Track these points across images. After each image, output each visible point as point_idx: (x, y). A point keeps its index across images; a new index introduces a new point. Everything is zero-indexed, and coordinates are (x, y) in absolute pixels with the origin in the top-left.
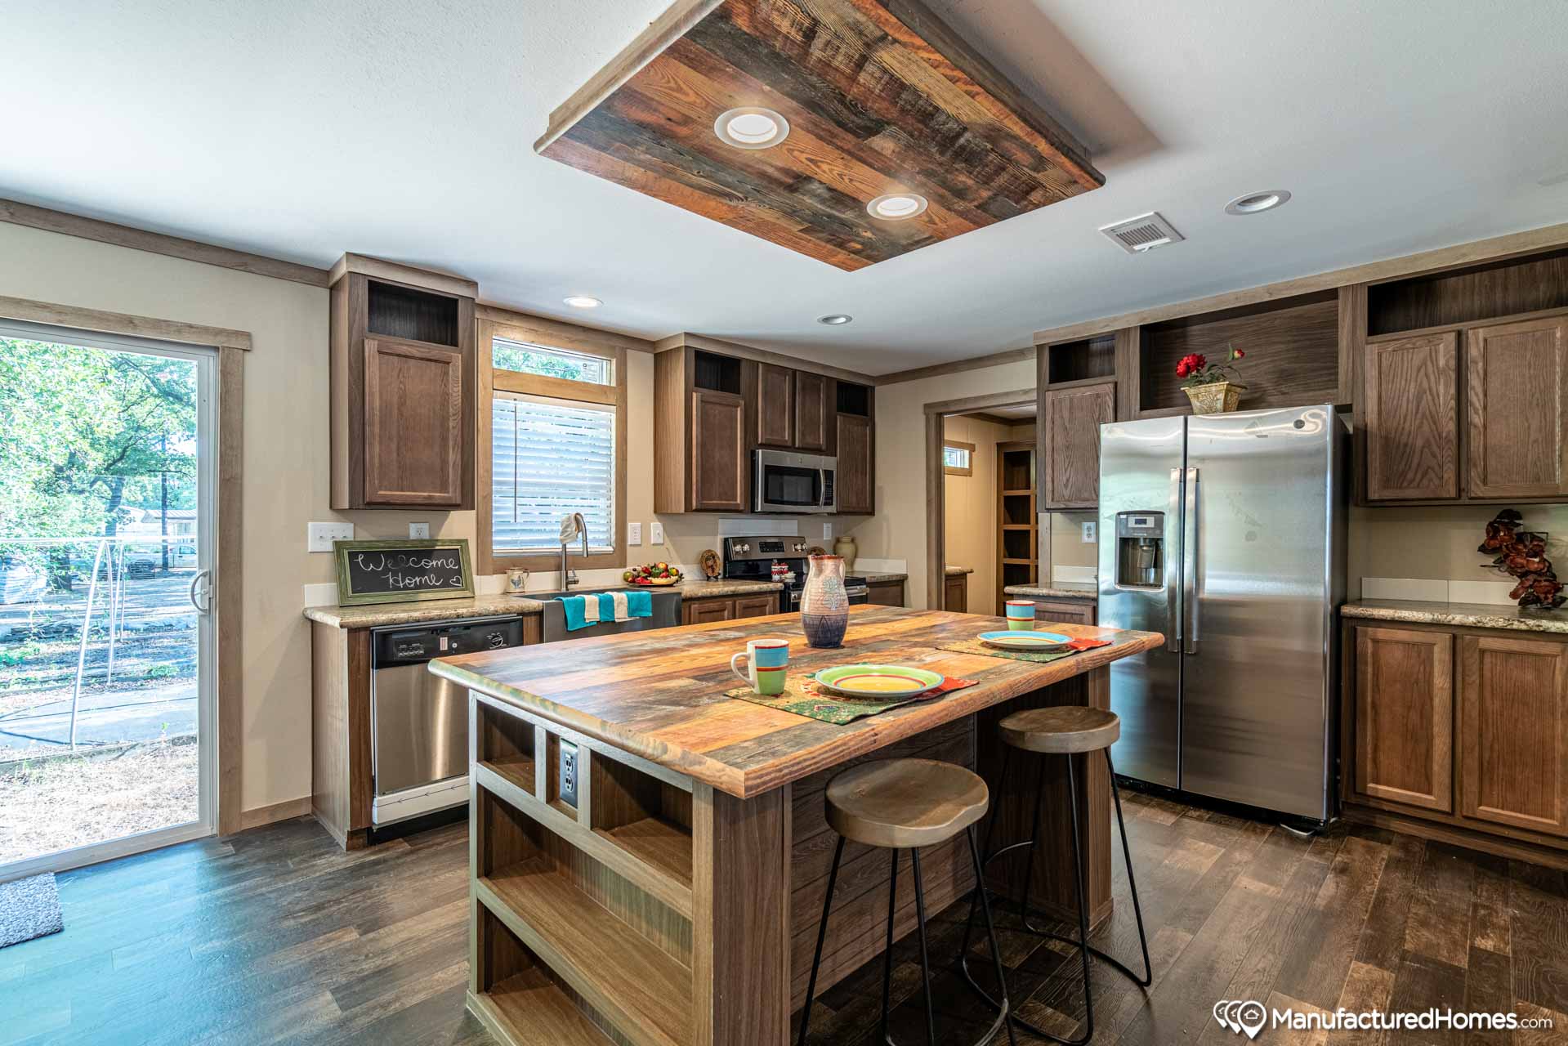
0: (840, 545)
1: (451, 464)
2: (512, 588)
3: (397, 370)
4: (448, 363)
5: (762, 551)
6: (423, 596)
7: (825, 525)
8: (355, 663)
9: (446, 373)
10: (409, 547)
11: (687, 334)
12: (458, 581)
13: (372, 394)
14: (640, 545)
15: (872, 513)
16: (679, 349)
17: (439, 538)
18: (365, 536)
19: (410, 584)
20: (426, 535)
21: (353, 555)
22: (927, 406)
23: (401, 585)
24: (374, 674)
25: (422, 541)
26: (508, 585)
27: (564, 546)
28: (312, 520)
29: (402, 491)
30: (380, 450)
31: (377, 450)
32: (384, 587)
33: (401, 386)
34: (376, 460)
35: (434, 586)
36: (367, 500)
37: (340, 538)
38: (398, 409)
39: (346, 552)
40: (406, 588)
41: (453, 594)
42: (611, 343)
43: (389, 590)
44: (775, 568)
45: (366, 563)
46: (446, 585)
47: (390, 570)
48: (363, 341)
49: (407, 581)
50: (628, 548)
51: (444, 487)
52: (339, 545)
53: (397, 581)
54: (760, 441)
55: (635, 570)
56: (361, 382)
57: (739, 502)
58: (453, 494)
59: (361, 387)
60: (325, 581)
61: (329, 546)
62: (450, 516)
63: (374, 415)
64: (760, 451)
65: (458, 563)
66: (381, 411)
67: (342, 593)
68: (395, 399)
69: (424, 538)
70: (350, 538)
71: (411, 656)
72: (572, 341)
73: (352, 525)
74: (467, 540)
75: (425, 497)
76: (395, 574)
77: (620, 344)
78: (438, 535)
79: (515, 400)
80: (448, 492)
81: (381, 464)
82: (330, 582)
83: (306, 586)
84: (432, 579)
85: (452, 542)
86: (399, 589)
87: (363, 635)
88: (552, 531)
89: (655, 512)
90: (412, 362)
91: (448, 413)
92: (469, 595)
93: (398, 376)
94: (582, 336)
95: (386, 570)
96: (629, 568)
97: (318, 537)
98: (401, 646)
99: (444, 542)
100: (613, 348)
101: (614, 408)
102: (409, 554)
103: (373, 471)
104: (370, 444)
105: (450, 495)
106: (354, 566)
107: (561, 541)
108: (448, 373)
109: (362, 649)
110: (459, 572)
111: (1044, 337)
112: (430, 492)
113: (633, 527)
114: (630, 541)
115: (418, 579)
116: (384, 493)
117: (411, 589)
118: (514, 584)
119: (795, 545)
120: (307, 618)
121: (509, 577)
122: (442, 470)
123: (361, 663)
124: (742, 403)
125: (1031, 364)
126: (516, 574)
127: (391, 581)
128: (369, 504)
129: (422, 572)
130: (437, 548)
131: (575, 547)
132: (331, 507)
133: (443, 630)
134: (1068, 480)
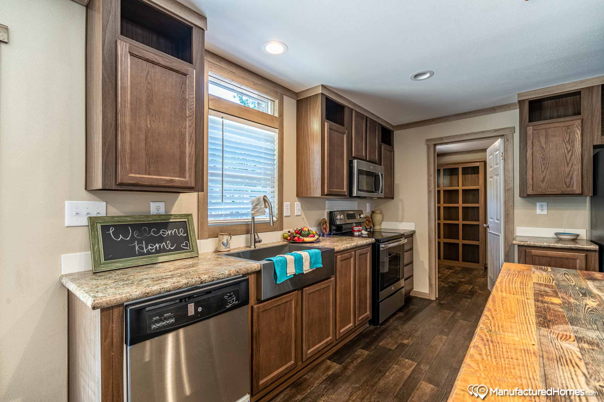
0: (374, 215)
1: (188, 155)
2: (223, 248)
3: (145, 73)
4: (185, 75)
5: (348, 219)
6: (161, 259)
7: (367, 204)
8: (108, 340)
9: (184, 83)
10: (150, 220)
11: (323, 86)
12: (187, 246)
13: (123, 88)
14: (289, 216)
15: (393, 198)
16: (317, 95)
17: (172, 213)
18: (114, 212)
19: (152, 249)
20: (162, 211)
21: (105, 228)
22: (427, 140)
23: (145, 251)
24: (127, 350)
25: (160, 215)
26: (219, 245)
27: (253, 218)
28: (70, 199)
29: (149, 174)
30: (131, 137)
31: (128, 138)
32: (131, 253)
33: (149, 86)
34: (128, 147)
35: (170, 250)
36: (119, 181)
37: (94, 214)
38: (147, 105)
39: (99, 226)
40: (149, 253)
41: (183, 256)
42: (275, 89)
43: (136, 255)
44: (356, 229)
45: (116, 235)
46: (178, 249)
47: (136, 239)
48: (116, 41)
49: (150, 247)
50: (284, 217)
51: (182, 173)
52: (93, 221)
53: (141, 248)
54: (353, 155)
55: (289, 232)
56: (114, 78)
57: (345, 190)
58: (188, 179)
59: (114, 82)
60: (80, 251)
61: (84, 221)
62: (180, 197)
63: (125, 107)
64: (356, 160)
65: (186, 231)
66: (131, 104)
67: (96, 262)
68: (144, 98)
69: (162, 214)
70: (103, 214)
71: (164, 326)
72: (255, 84)
73: (105, 203)
74: (192, 214)
75: (167, 181)
76: (140, 242)
77: (280, 91)
78: (170, 211)
79: (222, 118)
80: (185, 177)
81: (132, 152)
82: (85, 251)
83: (62, 256)
84: (167, 244)
85: (181, 216)
86: (143, 254)
87: (116, 312)
88: (247, 208)
89: (297, 196)
90: (158, 69)
91: (185, 114)
92: (195, 255)
93: (146, 78)
94: (260, 82)
95: (133, 239)
96: (285, 231)
97: (74, 213)
98: (154, 319)
99: (176, 216)
100: (277, 93)
101: (277, 130)
102: (150, 226)
103: (124, 155)
104: (122, 133)
105: (187, 180)
106: (106, 237)
107: (252, 214)
108: (186, 84)
109: (115, 326)
110: (187, 238)
111: (526, 96)
112: (170, 176)
113: (286, 204)
114: (285, 215)
115: (157, 245)
116: (135, 176)
117: (153, 253)
118: (224, 245)
119: (360, 215)
120: (63, 286)
121: (220, 240)
122: (180, 159)
123: (115, 340)
124: (346, 131)
125: (516, 112)
126: (225, 238)
127: (137, 248)
128: (121, 184)
129: (161, 239)
130: (171, 220)
131: (260, 218)
132: (86, 189)
133: (190, 298)
134: (544, 178)
